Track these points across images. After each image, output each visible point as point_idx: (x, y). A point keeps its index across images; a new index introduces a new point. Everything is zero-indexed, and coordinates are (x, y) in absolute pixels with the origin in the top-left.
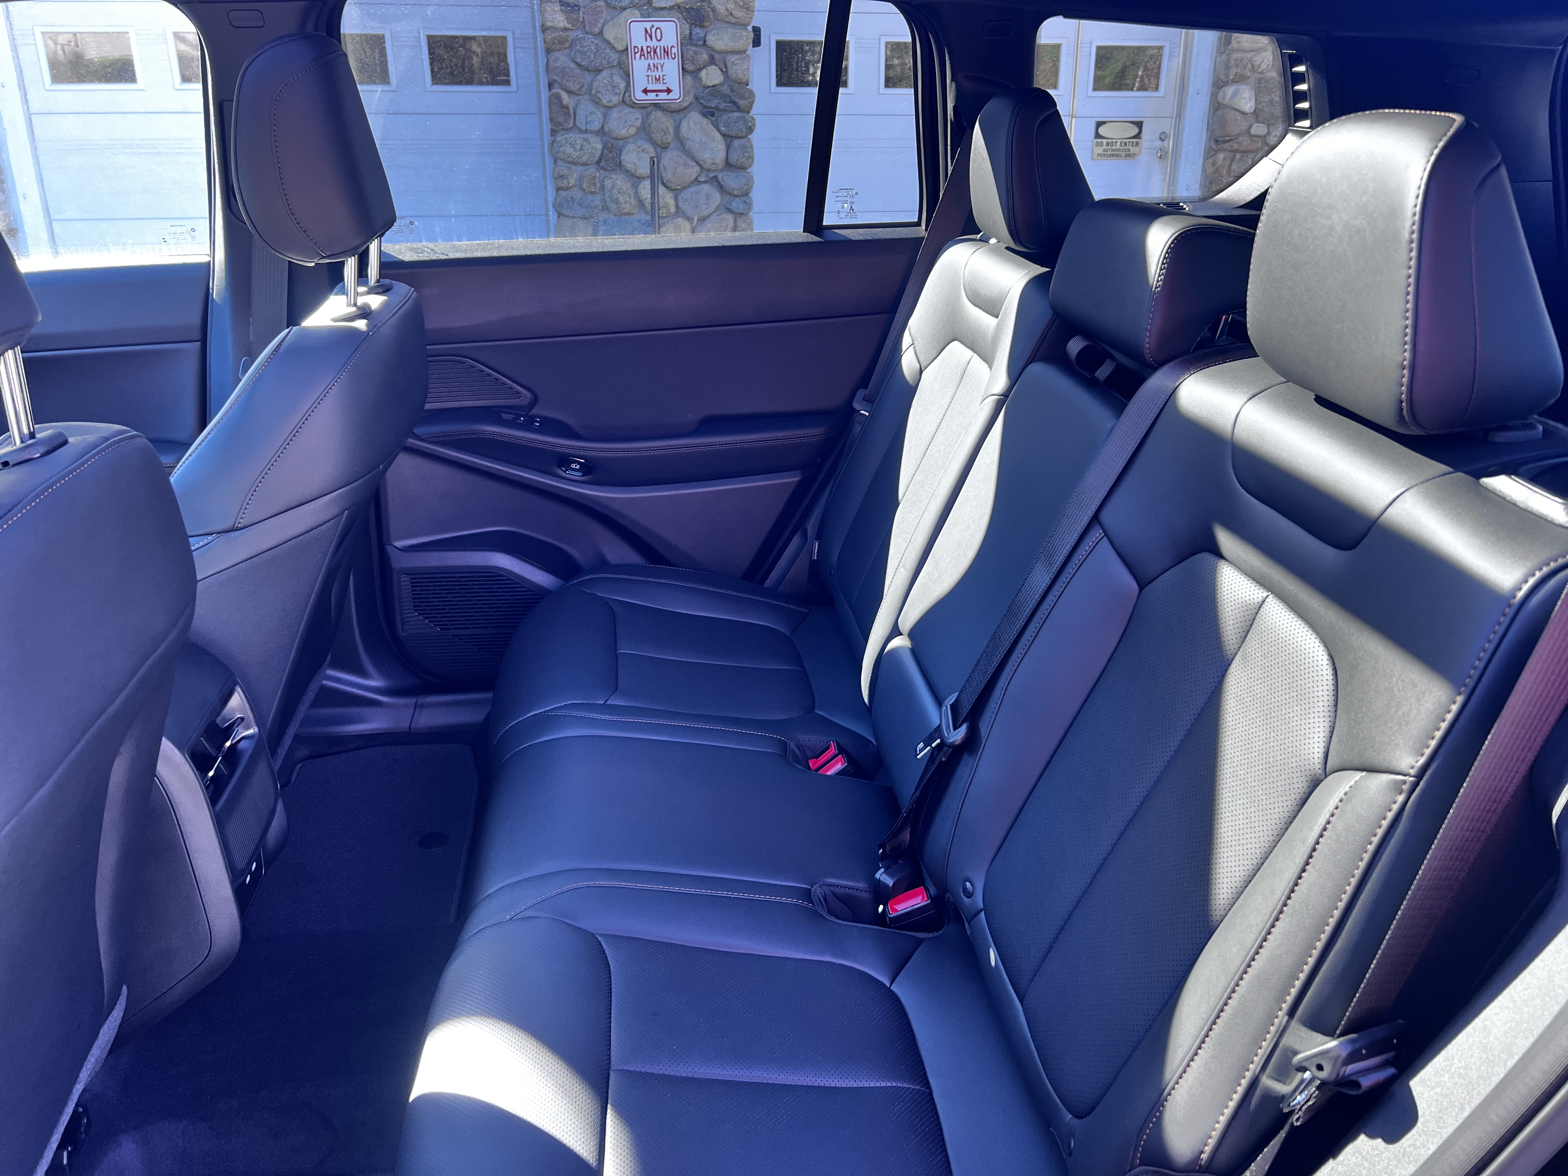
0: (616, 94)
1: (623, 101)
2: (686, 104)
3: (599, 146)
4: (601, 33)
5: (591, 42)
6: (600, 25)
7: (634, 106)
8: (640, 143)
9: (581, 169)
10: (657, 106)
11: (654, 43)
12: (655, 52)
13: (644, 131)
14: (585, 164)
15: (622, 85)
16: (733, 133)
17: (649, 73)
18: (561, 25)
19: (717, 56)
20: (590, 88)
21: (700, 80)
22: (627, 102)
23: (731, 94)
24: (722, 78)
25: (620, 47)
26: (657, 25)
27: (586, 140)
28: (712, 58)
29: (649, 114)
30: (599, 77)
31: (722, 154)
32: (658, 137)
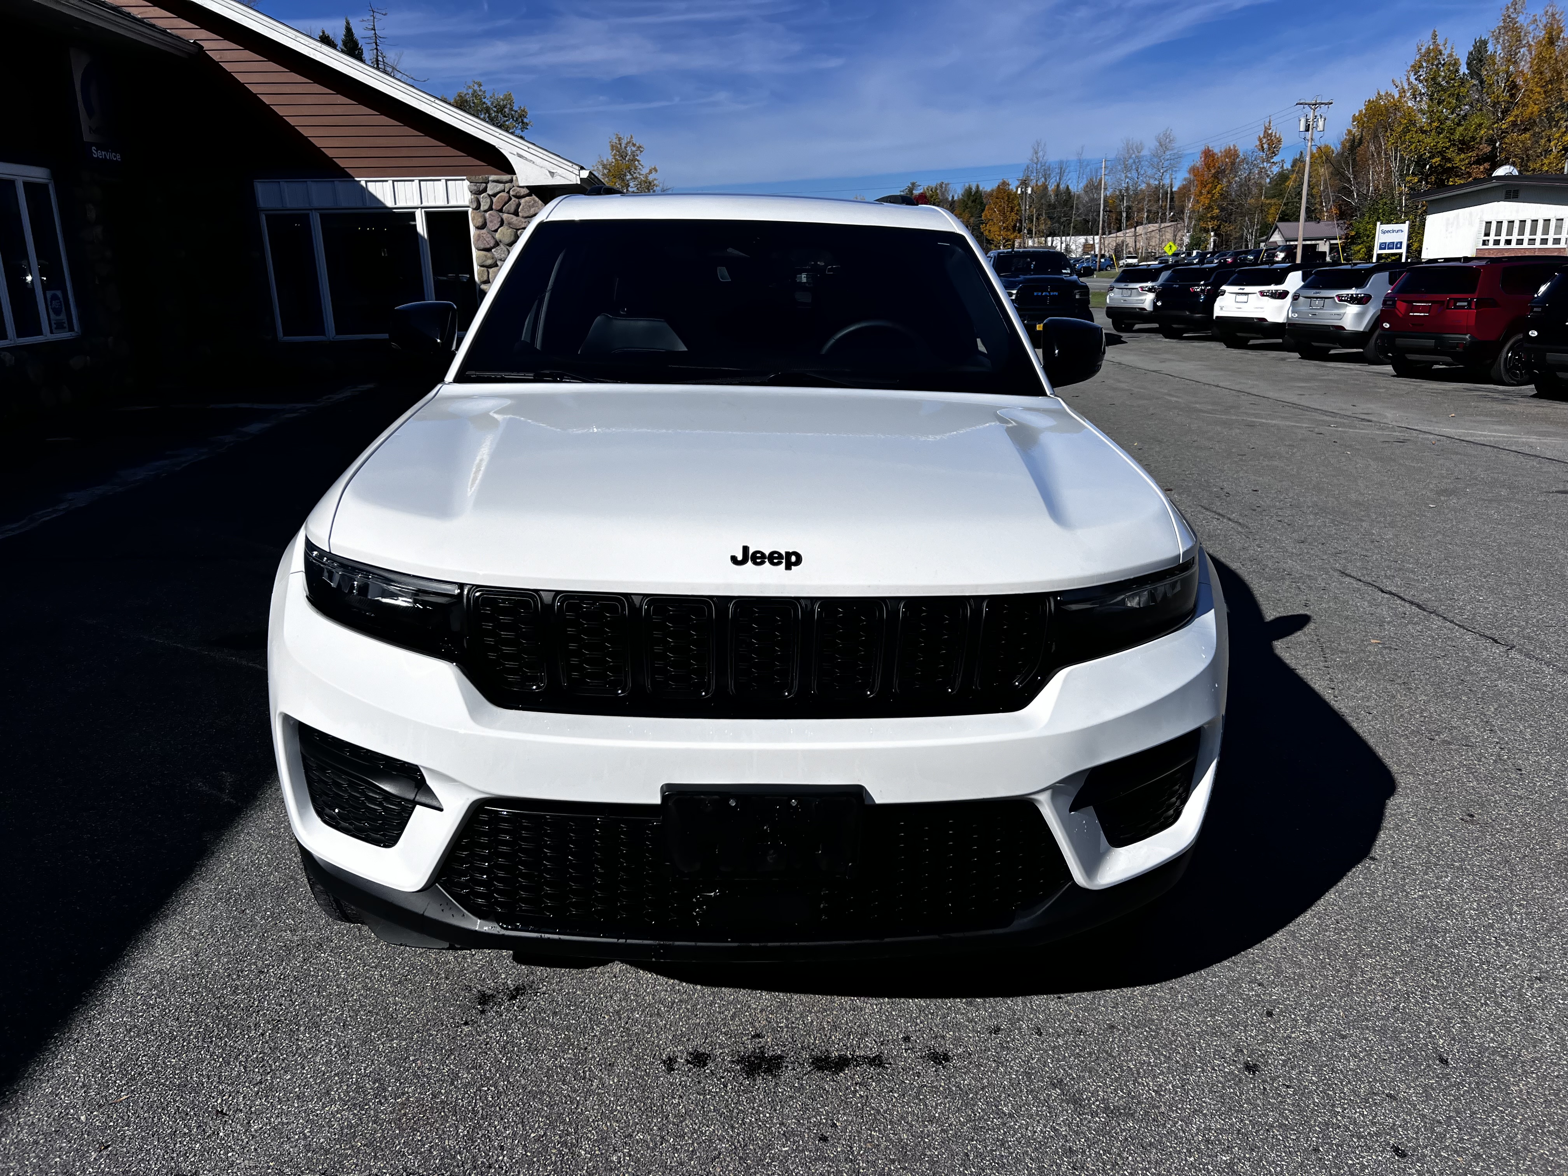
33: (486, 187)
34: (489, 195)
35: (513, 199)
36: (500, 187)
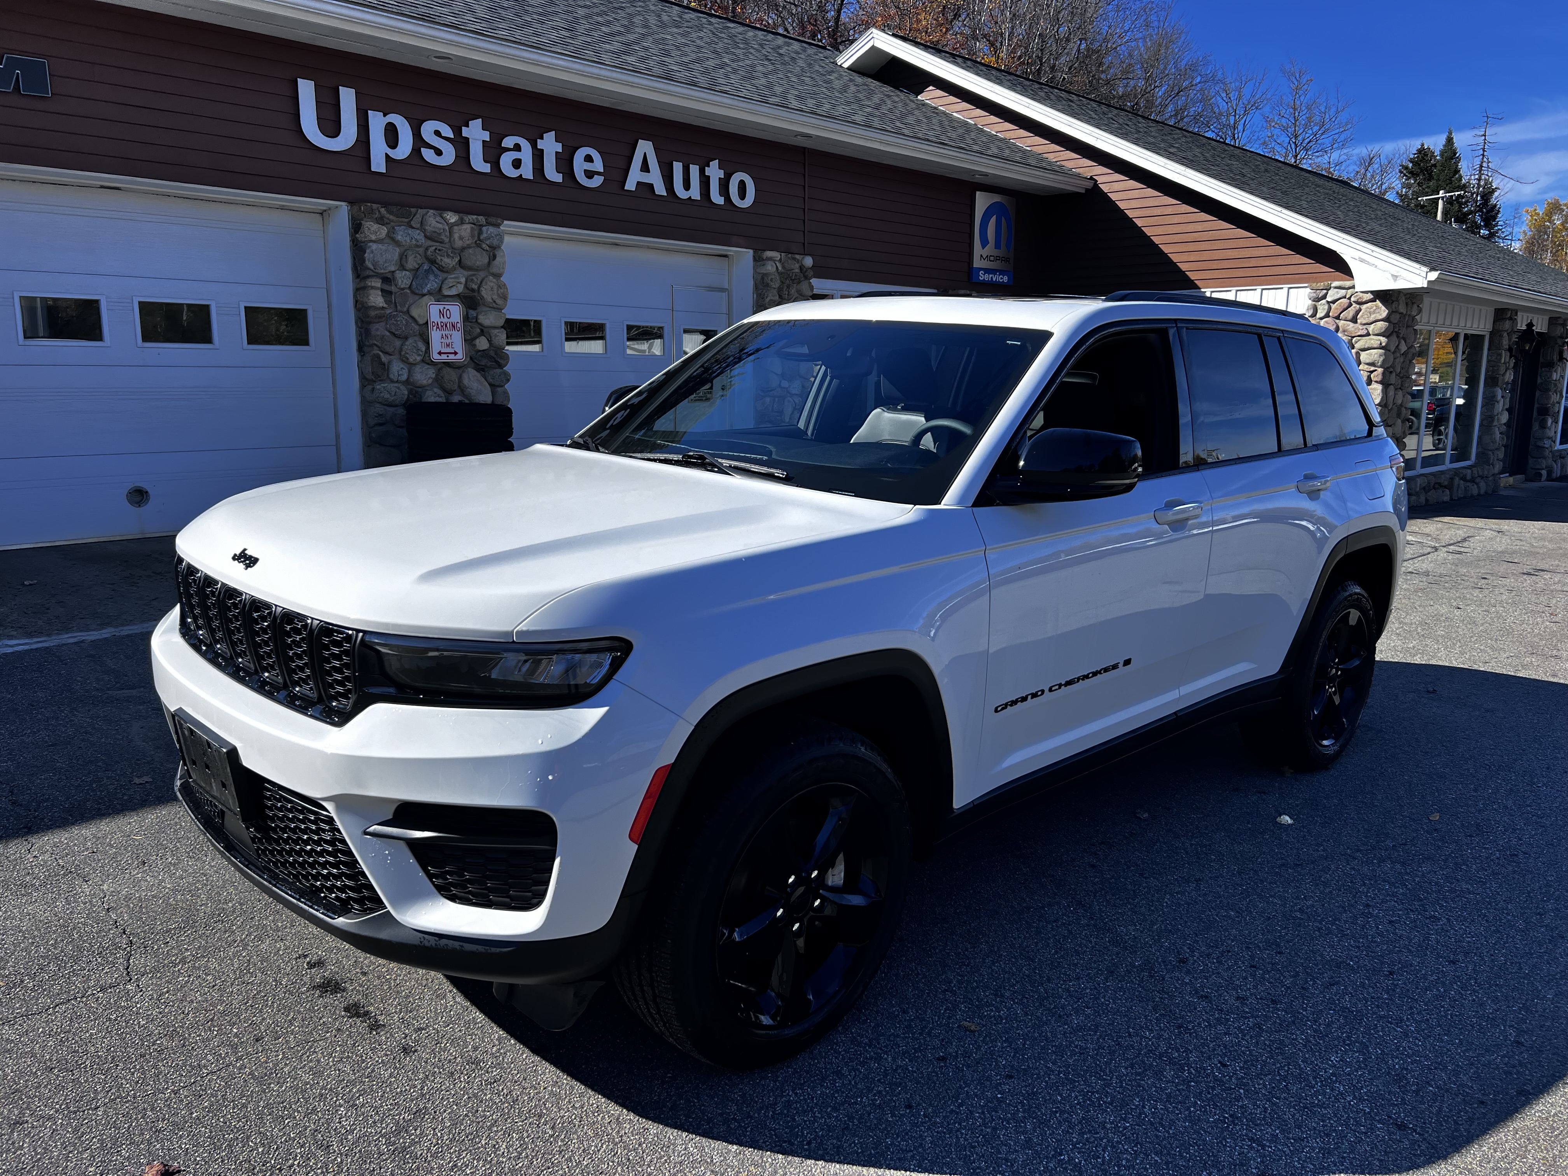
0: (419, 355)
1: (423, 361)
2: (466, 363)
3: (406, 393)
4: (408, 311)
5: (402, 319)
6: (407, 306)
8: (436, 390)
9: (392, 409)
10: (447, 364)
11: (445, 320)
12: (446, 326)
13: (438, 382)
14: (396, 406)
15: (424, 349)
16: (497, 383)
17: (443, 340)
18: (381, 305)
19: (485, 330)
20: (401, 350)
21: (475, 345)
22: (427, 360)
23: (495, 356)
24: (488, 345)
25: (421, 322)
26: (447, 307)
27: (398, 388)
28: (482, 331)
29: (440, 370)
30: (407, 343)
31: (491, 398)
32: (448, 386)
33: (1327, 294)
35: (1354, 305)
36: (1342, 292)
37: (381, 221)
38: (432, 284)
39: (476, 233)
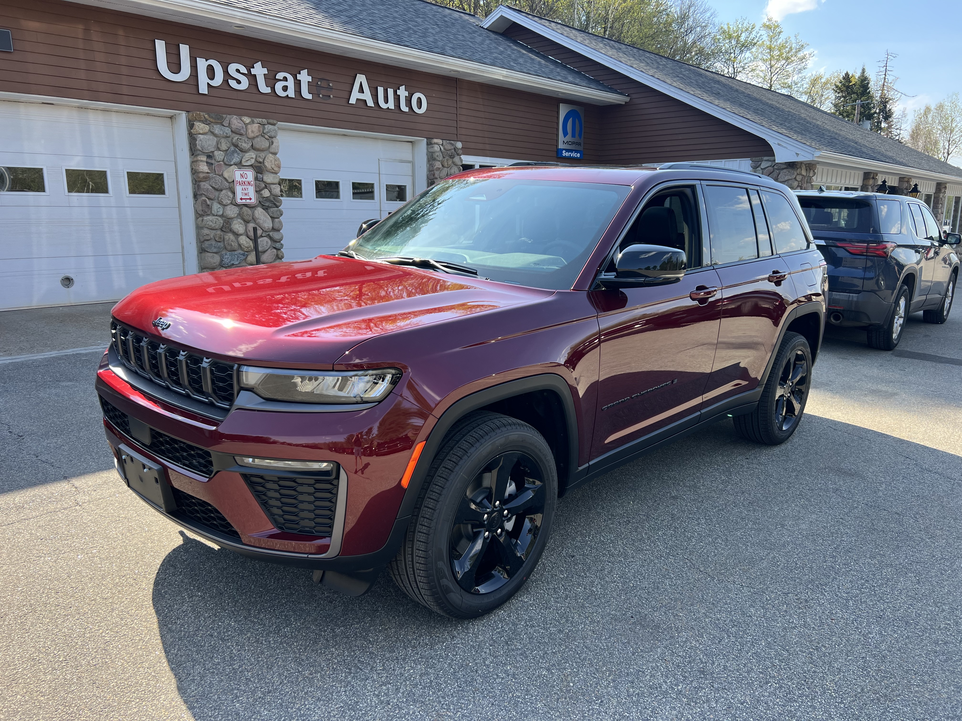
0: (229, 200)
1: (231, 203)
2: (257, 204)
3: (222, 222)
4: (222, 174)
5: (219, 179)
6: (221, 171)
7: (237, 205)
8: (239, 220)
9: (214, 231)
10: (245, 205)
11: (244, 180)
12: (245, 183)
13: (240, 215)
14: (216, 229)
15: (232, 197)
16: (275, 216)
17: (243, 191)
18: (206, 171)
20: (219, 197)
21: (262, 194)
22: (234, 203)
23: (274, 201)
24: (269, 194)
25: (230, 180)
26: (245, 172)
27: (217, 219)
28: (266, 186)
29: (241, 208)
30: (222, 193)
31: (272, 225)
32: (246, 218)
33: (761, 164)
34: (762, 169)
35: (776, 171)
36: (769, 164)
37: (205, 122)
38: (236, 159)
39: (261, 129)
